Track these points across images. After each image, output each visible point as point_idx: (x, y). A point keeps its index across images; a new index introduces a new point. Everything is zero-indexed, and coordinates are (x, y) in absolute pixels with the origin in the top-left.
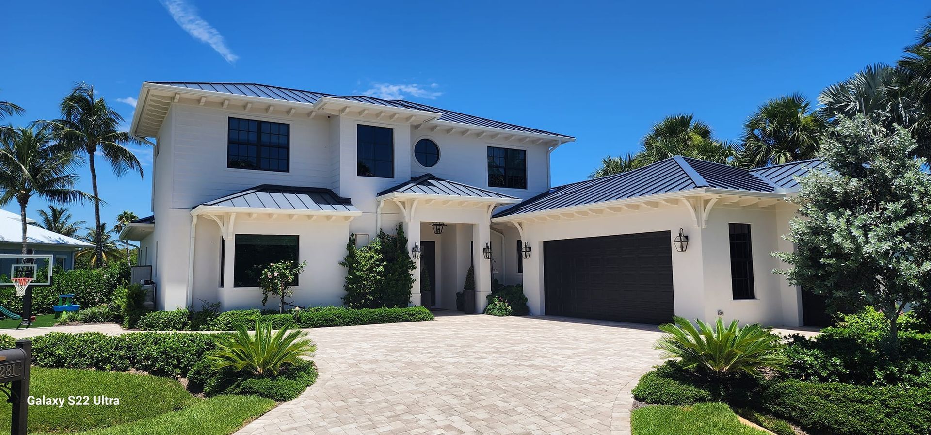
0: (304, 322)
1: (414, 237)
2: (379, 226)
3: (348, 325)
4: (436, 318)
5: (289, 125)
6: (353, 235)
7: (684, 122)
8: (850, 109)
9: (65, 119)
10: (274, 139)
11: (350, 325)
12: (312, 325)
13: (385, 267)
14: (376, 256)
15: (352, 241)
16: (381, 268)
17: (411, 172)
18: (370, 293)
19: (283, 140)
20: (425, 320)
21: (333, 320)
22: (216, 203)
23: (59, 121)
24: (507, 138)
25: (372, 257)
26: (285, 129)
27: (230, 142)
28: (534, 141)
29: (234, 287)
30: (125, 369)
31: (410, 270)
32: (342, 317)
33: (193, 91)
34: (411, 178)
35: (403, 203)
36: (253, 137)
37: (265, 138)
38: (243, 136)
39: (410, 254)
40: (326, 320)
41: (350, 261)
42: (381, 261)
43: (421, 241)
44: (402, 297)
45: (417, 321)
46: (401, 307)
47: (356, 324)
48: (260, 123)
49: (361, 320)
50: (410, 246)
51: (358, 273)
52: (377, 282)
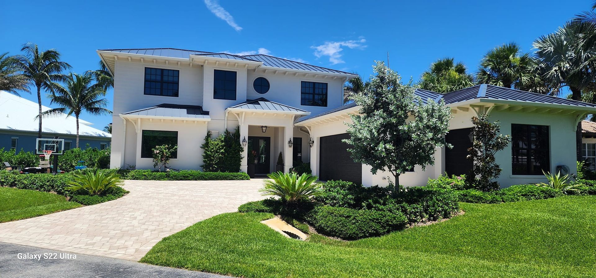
0: (171, 177)
1: (244, 134)
2: (226, 127)
3: (196, 180)
4: (251, 179)
5: (179, 71)
6: (209, 132)
7: (448, 64)
8: (547, 52)
9: (101, 69)
10: (171, 79)
11: (197, 180)
12: (176, 179)
13: (225, 150)
14: (220, 144)
15: (209, 135)
16: (222, 151)
17: (247, 96)
18: (216, 164)
19: (175, 79)
20: (243, 180)
21: (188, 177)
22: (129, 113)
23: (99, 70)
24: (314, 76)
25: (218, 144)
26: (176, 73)
27: (146, 81)
28: (332, 78)
29: (141, 157)
30: (49, 191)
31: (241, 152)
32: (193, 176)
33: (124, 54)
34: (247, 100)
35: (238, 114)
36: (159, 78)
37: (165, 78)
38: (153, 77)
39: (241, 143)
40: (184, 176)
41: (206, 146)
42: (223, 146)
43: (248, 136)
44: (234, 167)
45: (238, 180)
46: (230, 172)
47: (201, 180)
48: (162, 70)
49: (204, 178)
50: (241, 139)
51: (208, 152)
52: (220, 158)
